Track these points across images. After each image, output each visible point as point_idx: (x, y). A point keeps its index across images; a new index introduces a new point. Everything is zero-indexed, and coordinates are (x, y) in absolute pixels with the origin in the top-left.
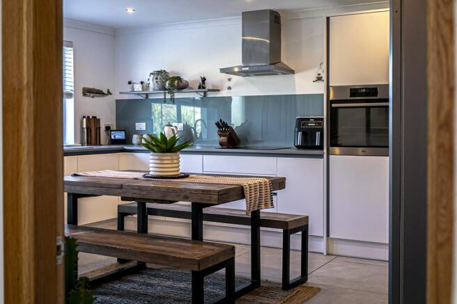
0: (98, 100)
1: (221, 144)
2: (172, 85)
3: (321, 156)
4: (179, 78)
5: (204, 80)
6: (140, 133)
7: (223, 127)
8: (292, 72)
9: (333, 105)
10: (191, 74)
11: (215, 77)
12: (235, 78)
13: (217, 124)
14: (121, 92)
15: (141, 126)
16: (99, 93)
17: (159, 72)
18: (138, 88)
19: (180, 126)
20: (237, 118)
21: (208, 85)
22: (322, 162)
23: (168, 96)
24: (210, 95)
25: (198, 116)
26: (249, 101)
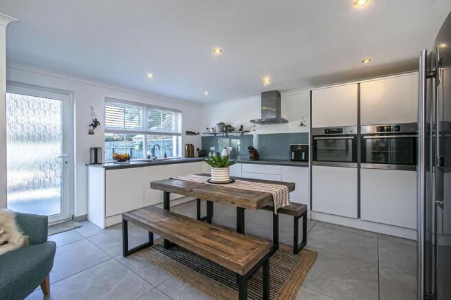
0: (193, 136)
1: (251, 157)
2: (226, 129)
3: (308, 166)
4: (230, 126)
5: (242, 126)
6: (212, 152)
7: (251, 149)
8: (287, 122)
9: (315, 138)
10: (236, 124)
11: (247, 125)
12: (257, 125)
13: (249, 148)
14: (203, 132)
15: (213, 148)
16: (194, 133)
17: (221, 124)
18: (211, 131)
19: (231, 149)
20: (255, 145)
21: (244, 130)
22: (308, 169)
23: (225, 135)
24: (245, 134)
25: (239, 143)
26: (260, 136)
